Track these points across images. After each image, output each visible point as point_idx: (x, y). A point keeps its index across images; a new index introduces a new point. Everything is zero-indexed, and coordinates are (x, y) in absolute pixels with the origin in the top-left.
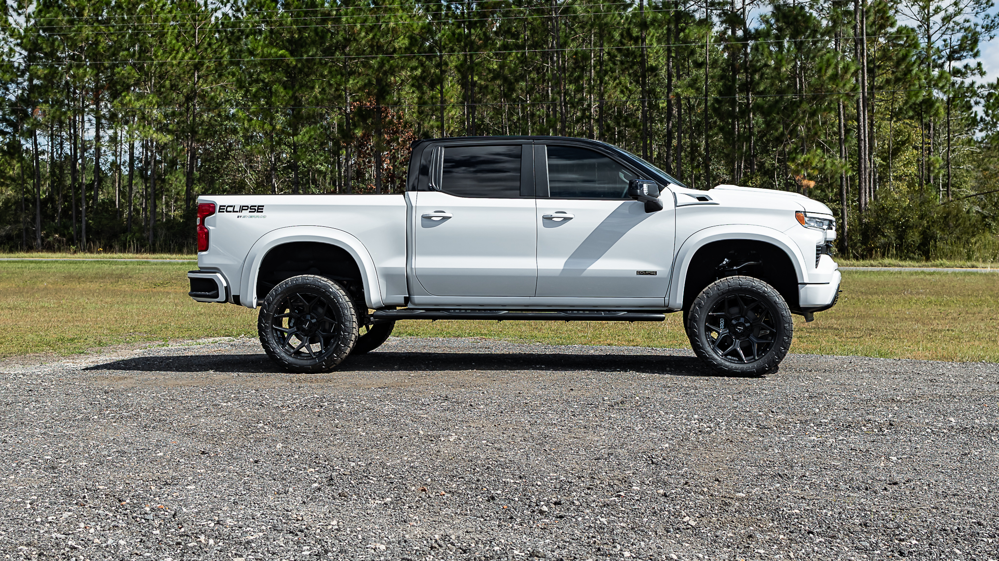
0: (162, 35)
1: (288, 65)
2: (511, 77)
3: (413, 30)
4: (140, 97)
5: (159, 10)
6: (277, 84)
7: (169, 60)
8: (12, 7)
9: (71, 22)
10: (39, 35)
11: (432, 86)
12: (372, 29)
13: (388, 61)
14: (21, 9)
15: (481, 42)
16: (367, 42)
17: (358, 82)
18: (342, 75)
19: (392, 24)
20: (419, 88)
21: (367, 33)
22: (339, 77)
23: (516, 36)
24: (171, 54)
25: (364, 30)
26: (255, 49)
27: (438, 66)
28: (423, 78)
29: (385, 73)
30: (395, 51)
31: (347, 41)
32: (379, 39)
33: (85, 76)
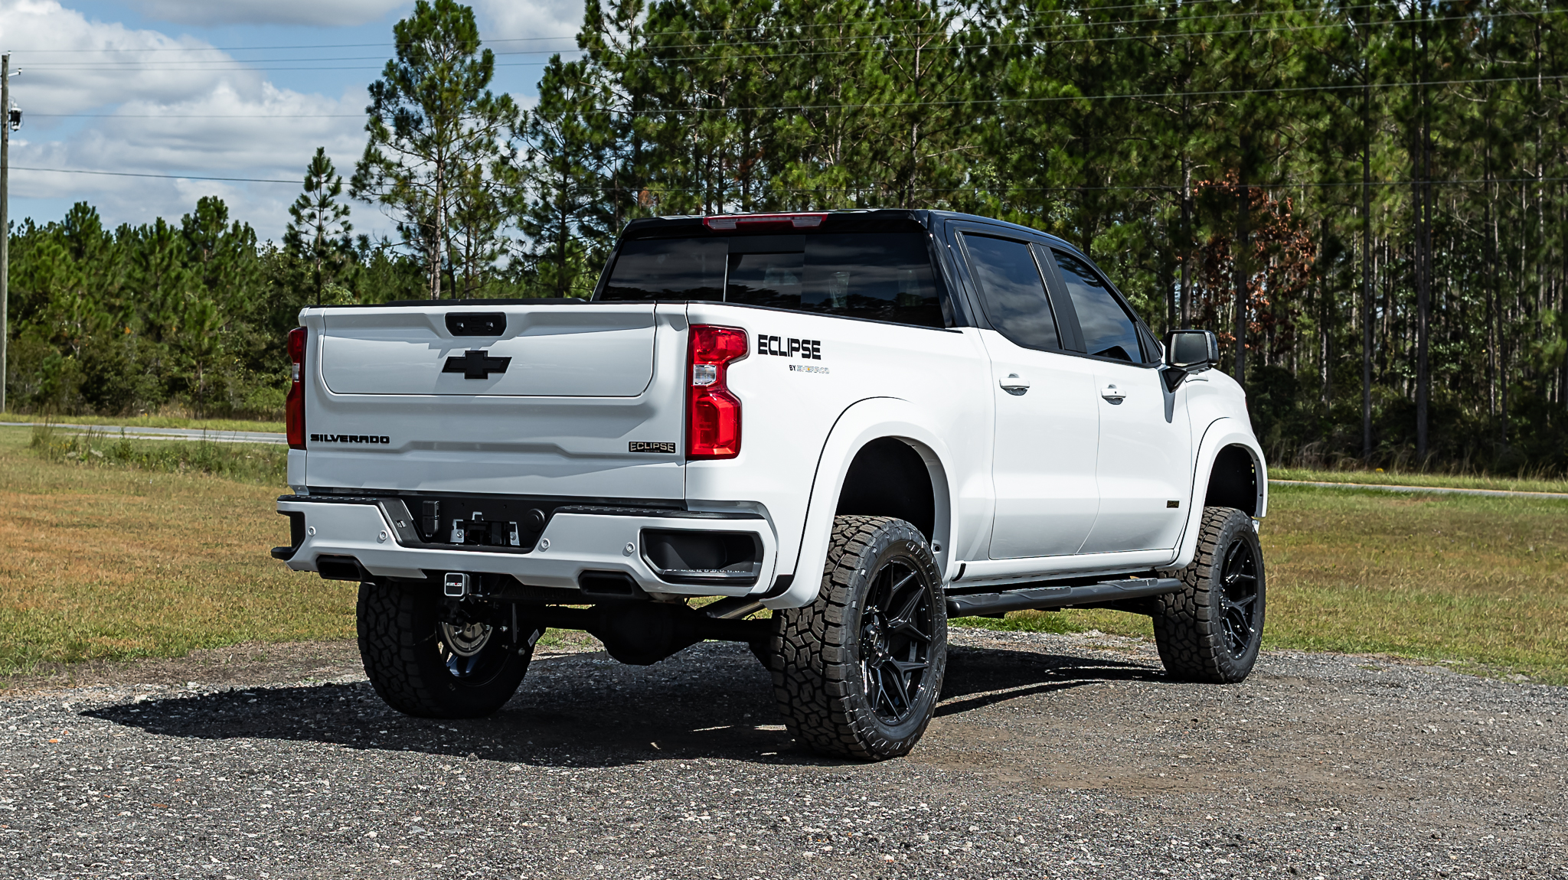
0: (858, 59)
1: (1076, 111)
2: (1505, 132)
3: (1314, 43)
4: (815, 171)
5: (851, 17)
6: (1056, 146)
7: (868, 105)
8: (608, 16)
9: (704, 40)
10: (652, 64)
11: (1349, 152)
12: (1234, 42)
13: (1264, 103)
14: (623, 20)
15: (1446, 65)
16: (1225, 67)
17: (1205, 143)
18: (1177, 130)
19: (1272, 34)
20: (1324, 154)
21: (1224, 51)
22: (1170, 133)
23: (1516, 51)
24: (870, 94)
25: (1218, 45)
26: (1019, 83)
27: (1362, 111)
28: (1329, 134)
29: (1258, 125)
30: (1278, 83)
31: (1187, 67)
32: (1247, 62)
33: (724, 134)
